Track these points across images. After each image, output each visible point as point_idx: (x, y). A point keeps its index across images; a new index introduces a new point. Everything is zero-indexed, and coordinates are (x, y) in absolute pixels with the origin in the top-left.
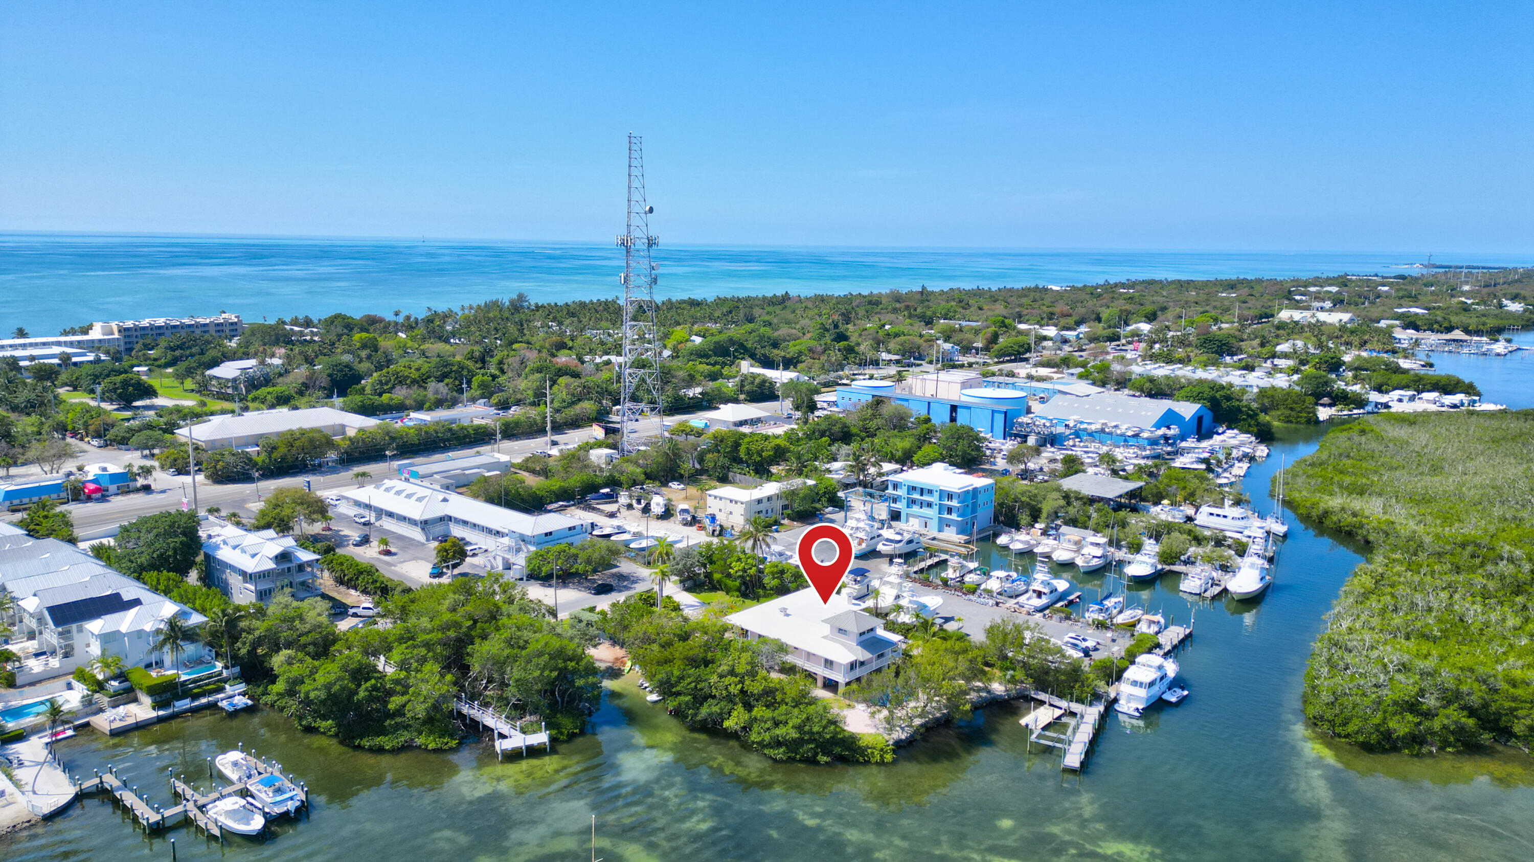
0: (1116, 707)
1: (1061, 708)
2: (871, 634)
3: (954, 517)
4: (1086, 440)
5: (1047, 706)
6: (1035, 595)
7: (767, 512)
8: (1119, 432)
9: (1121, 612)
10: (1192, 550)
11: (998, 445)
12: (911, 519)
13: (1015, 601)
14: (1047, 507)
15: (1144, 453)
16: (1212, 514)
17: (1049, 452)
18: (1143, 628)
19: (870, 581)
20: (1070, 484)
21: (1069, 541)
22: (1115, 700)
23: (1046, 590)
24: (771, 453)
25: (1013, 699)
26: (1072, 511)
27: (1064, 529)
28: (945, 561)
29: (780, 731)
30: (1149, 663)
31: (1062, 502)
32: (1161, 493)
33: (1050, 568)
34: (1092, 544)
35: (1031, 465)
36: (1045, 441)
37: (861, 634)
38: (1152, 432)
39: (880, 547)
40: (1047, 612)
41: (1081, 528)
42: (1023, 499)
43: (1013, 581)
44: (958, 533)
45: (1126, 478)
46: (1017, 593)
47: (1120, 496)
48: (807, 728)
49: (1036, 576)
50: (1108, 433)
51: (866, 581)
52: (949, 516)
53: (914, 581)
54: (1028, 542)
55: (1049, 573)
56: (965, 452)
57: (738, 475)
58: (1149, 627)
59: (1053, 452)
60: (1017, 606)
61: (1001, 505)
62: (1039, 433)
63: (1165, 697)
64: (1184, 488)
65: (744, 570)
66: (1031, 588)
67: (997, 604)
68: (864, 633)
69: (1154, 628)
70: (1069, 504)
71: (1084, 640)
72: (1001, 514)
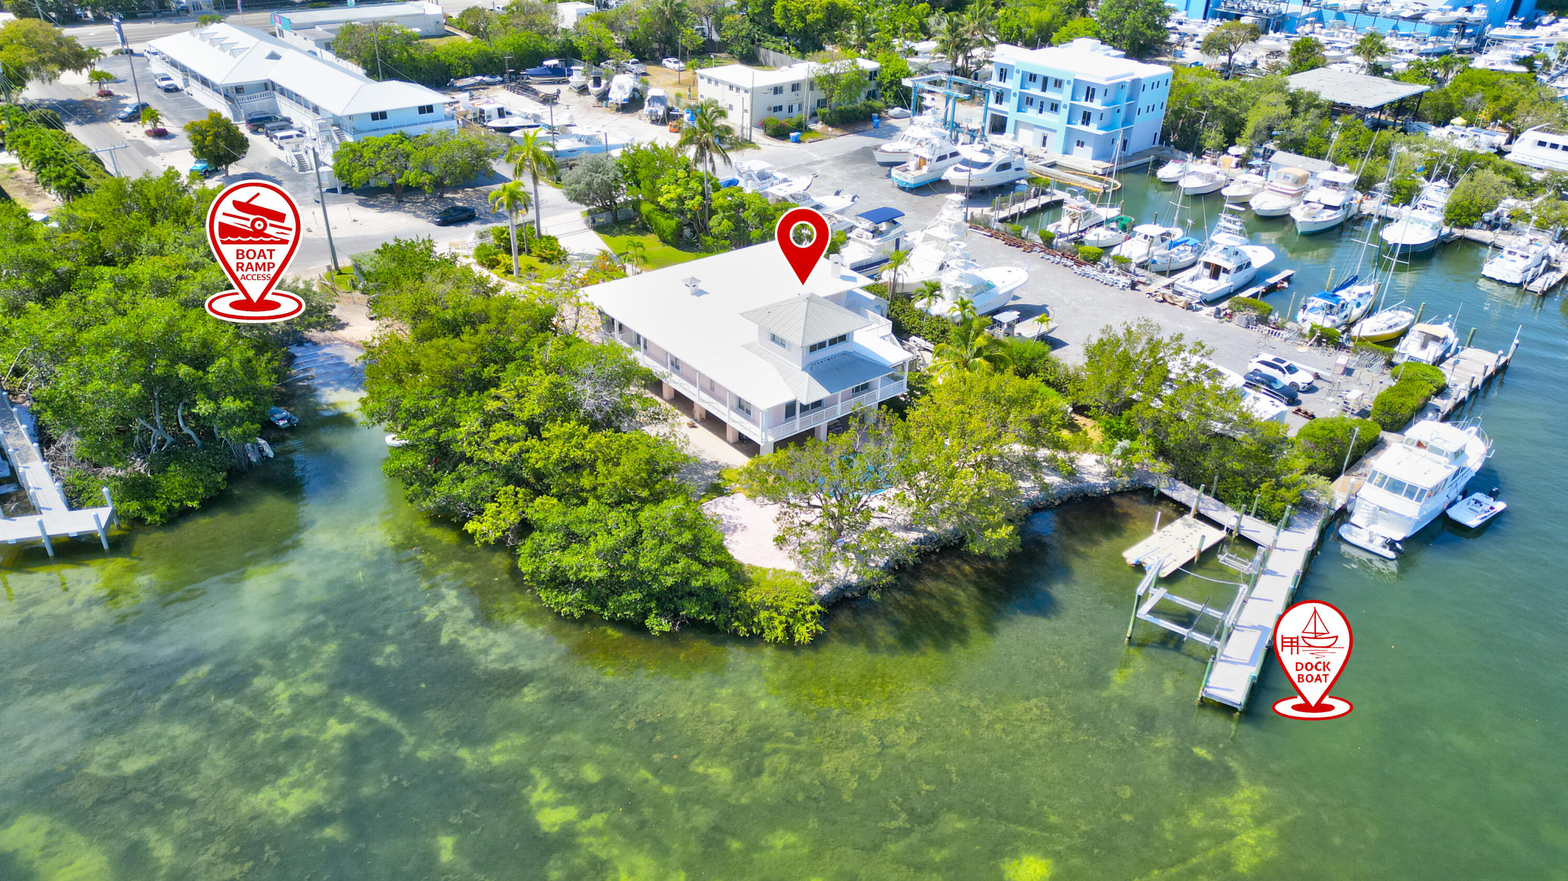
0: (1344, 531)
1: (1219, 526)
2: (840, 348)
3: (1093, 128)
4: (1332, 26)
5: (1189, 517)
6: (1207, 272)
7: (790, 109)
8: (1389, 11)
9: (1369, 313)
10: (1508, 204)
11: (1192, 27)
12: (1022, 131)
13: (1168, 281)
14: (1254, 119)
15: (1423, 48)
16: (1542, 144)
17: (1273, 40)
18: (1410, 347)
19: (904, 233)
20: (1302, 82)
21: (1285, 177)
22: (1343, 515)
23: (1229, 265)
24: (819, 16)
25: (1121, 494)
26: (1299, 126)
27: (1280, 157)
28: (1060, 203)
29: (570, 560)
30: (1437, 444)
31: (1284, 110)
32: (1451, 106)
33: (1245, 224)
34: (1326, 183)
35: (1240, 58)
36: (1267, 27)
37: (813, 348)
38: (1443, 12)
39: (951, 175)
40: (1225, 305)
41: (1310, 156)
42: (1217, 102)
43: (1173, 245)
44: (1095, 158)
45: (1396, 78)
46: (1174, 266)
47: (1381, 109)
48: (627, 557)
49: (1214, 238)
50: (1371, 14)
51: (894, 232)
52: (1084, 128)
53: (995, 235)
54: (1212, 178)
55: (1240, 232)
56: (1135, 30)
57: (771, 53)
58: (1424, 346)
59: (1278, 40)
60: (1169, 292)
61: (1177, 113)
62: (1261, 12)
63: (1453, 513)
64: (1497, 98)
65: (681, 200)
66: (1203, 259)
67: (1133, 286)
68: (822, 345)
69: (1434, 350)
70: (1295, 114)
71: (1291, 370)
72: (1175, 130)
